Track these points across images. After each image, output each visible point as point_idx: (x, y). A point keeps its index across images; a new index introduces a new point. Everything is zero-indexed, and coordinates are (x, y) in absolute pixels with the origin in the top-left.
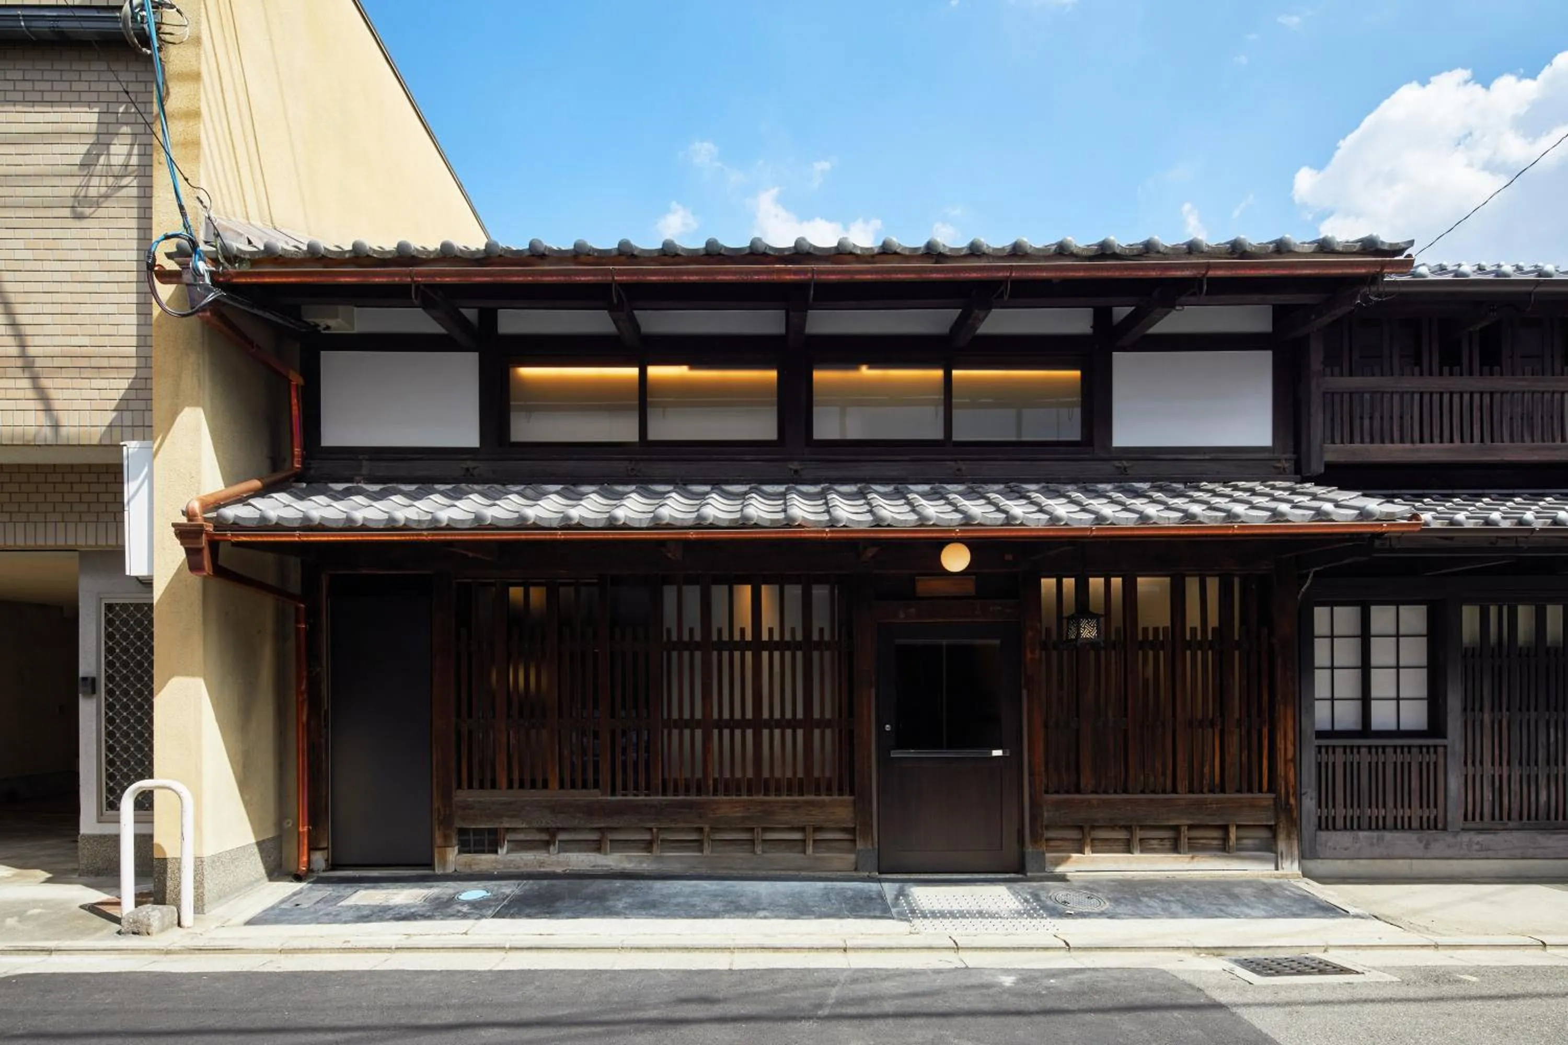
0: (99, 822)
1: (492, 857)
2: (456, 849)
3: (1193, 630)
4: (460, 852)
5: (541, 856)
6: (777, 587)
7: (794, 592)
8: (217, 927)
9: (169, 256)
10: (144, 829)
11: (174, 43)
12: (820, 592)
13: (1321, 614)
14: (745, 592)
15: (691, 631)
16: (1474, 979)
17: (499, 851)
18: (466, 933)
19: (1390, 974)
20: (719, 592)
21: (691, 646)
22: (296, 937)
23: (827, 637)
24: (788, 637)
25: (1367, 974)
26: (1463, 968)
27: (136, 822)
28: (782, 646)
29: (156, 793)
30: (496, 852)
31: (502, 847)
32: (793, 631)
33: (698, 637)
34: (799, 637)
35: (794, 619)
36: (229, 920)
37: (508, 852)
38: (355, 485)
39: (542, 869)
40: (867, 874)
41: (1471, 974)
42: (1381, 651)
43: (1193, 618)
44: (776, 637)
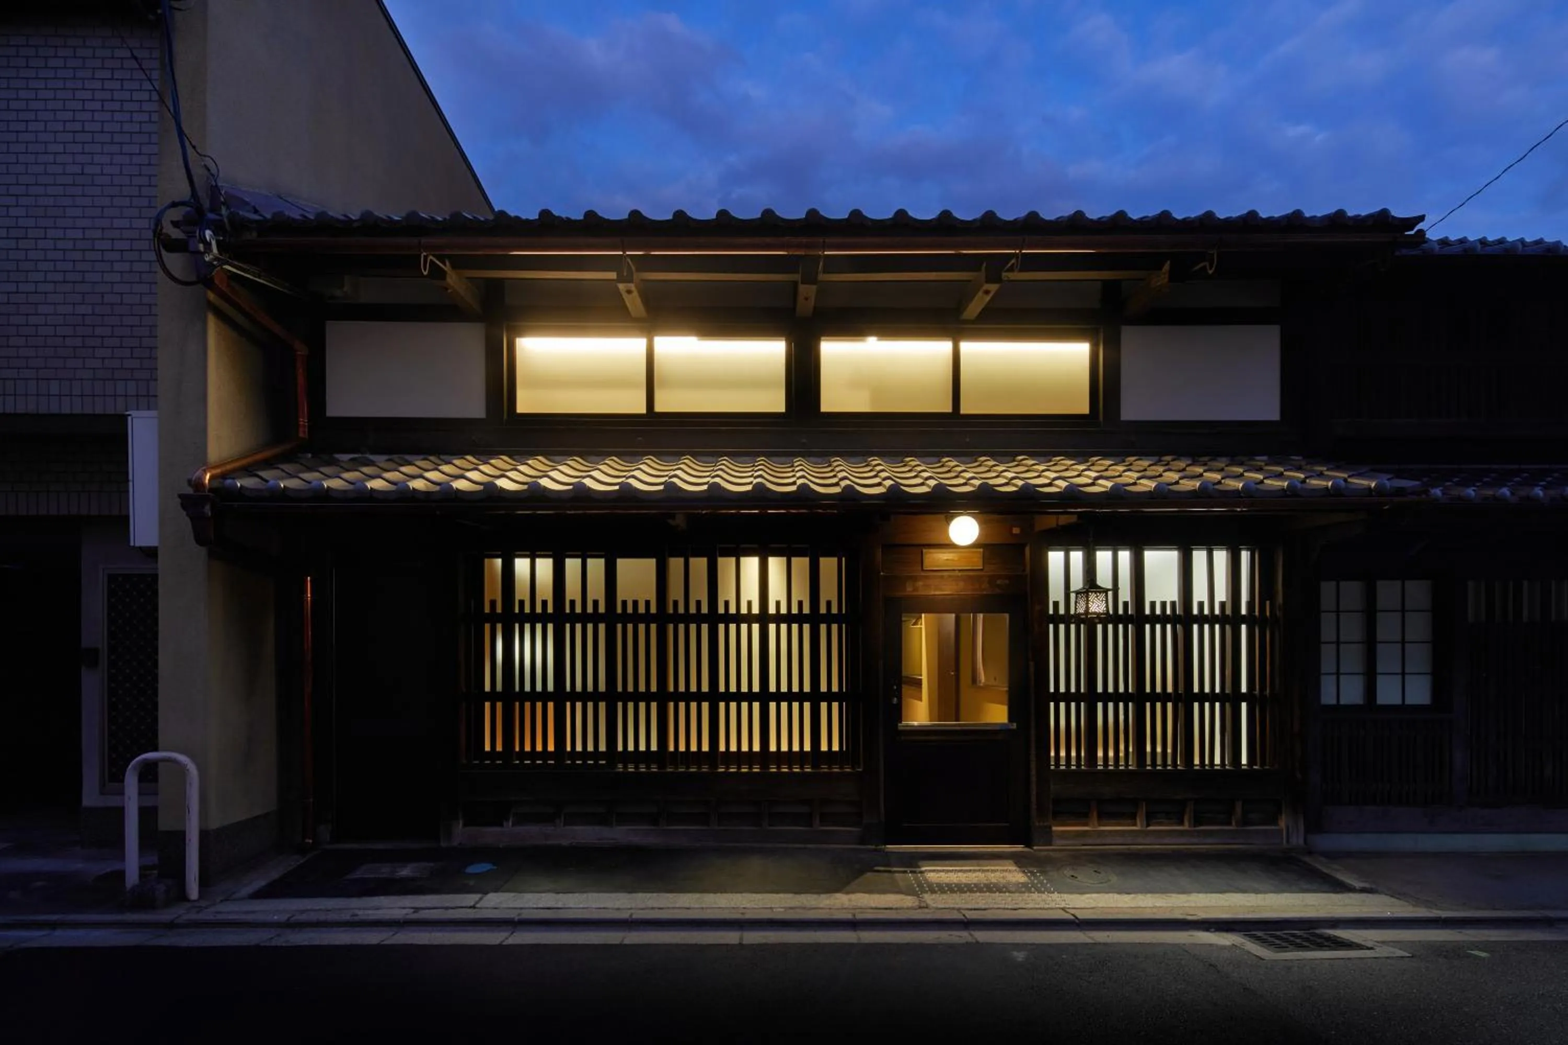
0: (102, 793)
1: (497, 829)
2: (461, 822)
3: (1201, 605)
4: (465, 825)
5: (549, 829)
6: (785, 559)
7: (801, 564)
8: (222, 901)
9: (175, 224)
10: (149, 802)
11: (180, 10)
12: (829, 565)
13: (1327, 589)
14: (751, 565)
15: (699, 603)
16: (1483, 954)
17: (505, 823)
18: (474, 907)
19: (1400, 949)
20: (726, 564)
21: (699, 619)
22: (303, 912)
23: (834, 610)
24: (795, 610)
25: (1378, 949)
26: (1472, 943)
27: (140, 794)
28: (789, 619)
29: (161, 765)
30: (501, 825)
31: (507, 820)
32: (800, 604)
33: (705, 610)
34: (806, 610)
35: (801, 593)
36: (234, 893)
37: (513, 825)
38: (360, 455)
39: (549, 842)
40: (873, 847)
41: (1480, 950)
42: (1387, 627)
43: (1200, 593)
44: (784, 610)
